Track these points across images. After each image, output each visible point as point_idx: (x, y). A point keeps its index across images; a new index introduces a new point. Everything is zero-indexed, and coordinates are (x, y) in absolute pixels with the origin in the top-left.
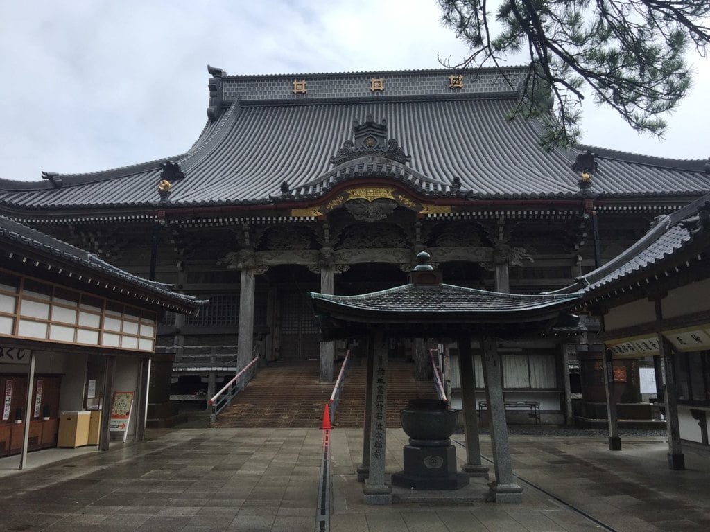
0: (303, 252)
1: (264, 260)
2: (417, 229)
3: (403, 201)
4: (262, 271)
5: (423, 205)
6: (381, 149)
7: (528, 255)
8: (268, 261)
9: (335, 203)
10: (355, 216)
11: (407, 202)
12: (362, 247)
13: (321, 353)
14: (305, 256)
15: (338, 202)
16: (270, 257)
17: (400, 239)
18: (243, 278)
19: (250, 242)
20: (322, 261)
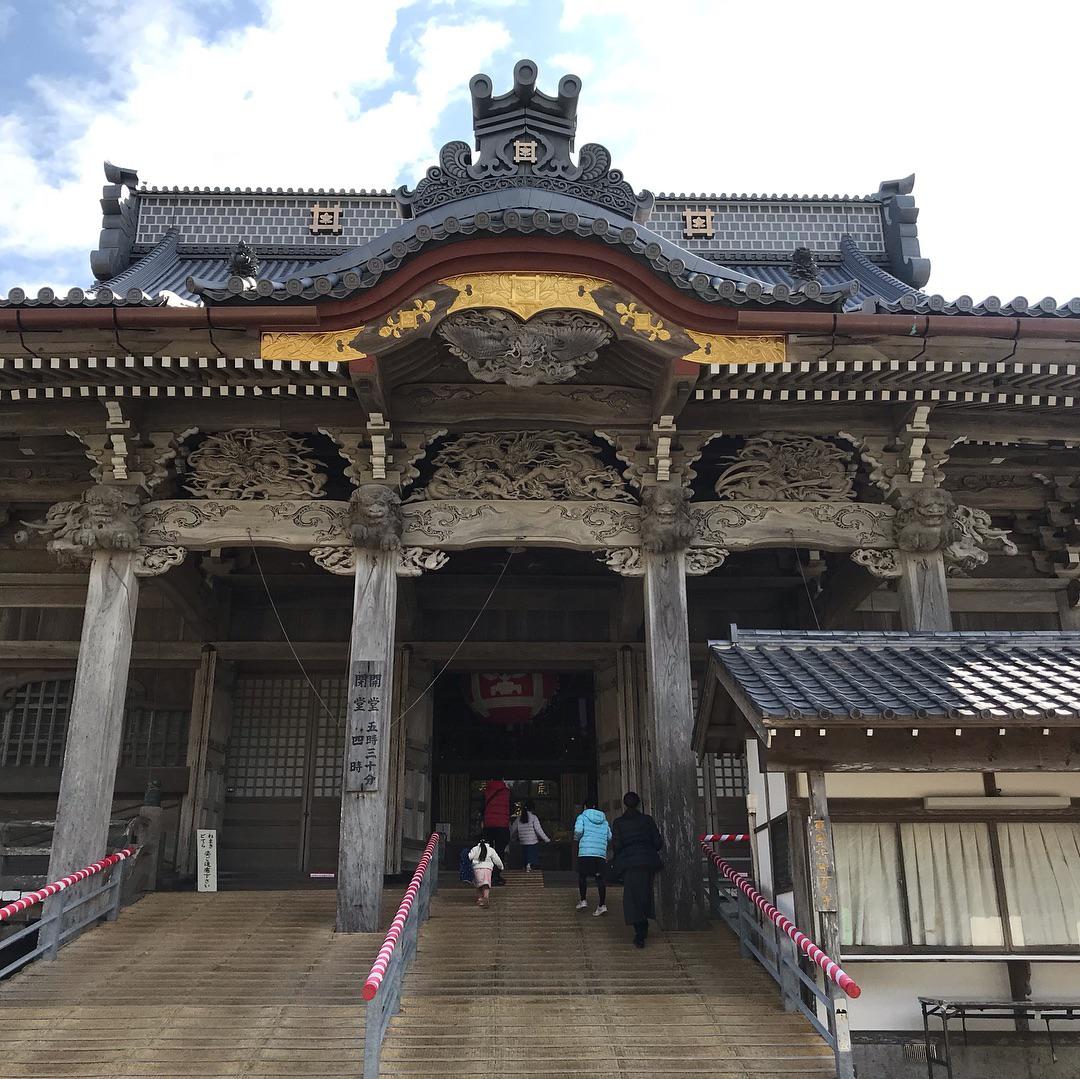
0: (299, 504)
1: (170, 526)
2: (662, 441)
3: (631, 321)
4: (161, 564)
5: (692, 335)
6: (559, 172)
7: (997, 531)
8: (183, 531)
9: (408, 320)
10: (472, 365)
11: (643, 322)
12: (487, 495)
13: (344, 835)
14: (305, 518)
15: (420, 318)
16: (191, 518)
17: (603, 475)
18: (96, 579)
19: (128, 471)
20: (359, 528)
